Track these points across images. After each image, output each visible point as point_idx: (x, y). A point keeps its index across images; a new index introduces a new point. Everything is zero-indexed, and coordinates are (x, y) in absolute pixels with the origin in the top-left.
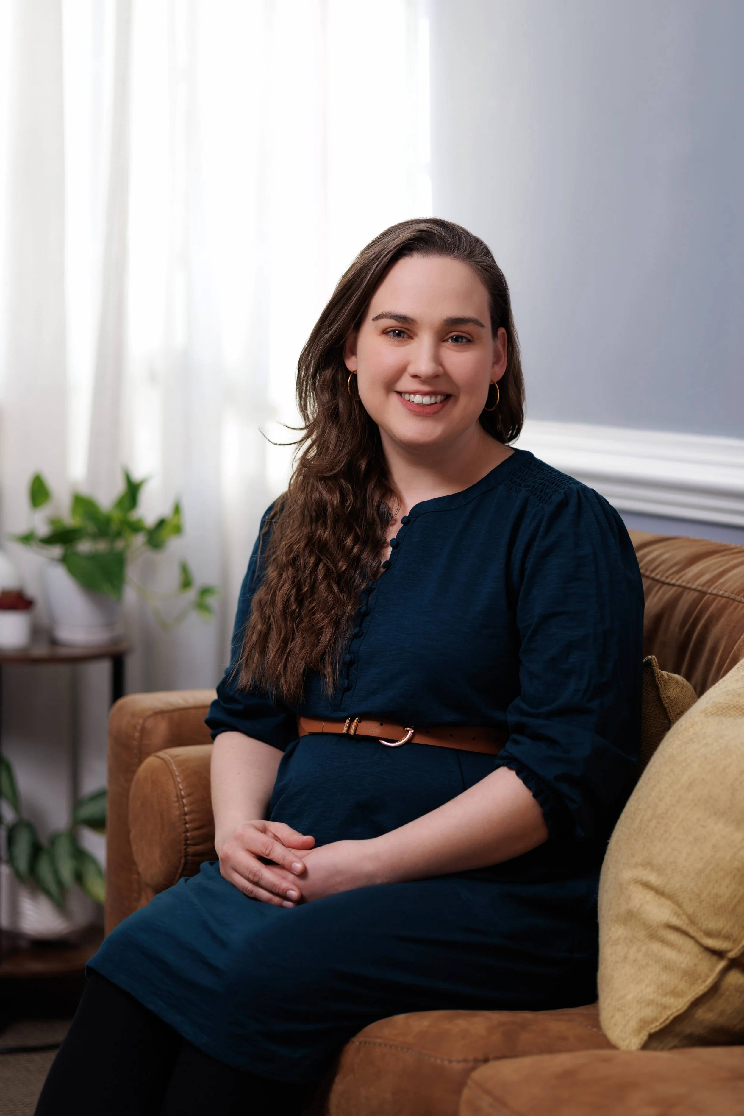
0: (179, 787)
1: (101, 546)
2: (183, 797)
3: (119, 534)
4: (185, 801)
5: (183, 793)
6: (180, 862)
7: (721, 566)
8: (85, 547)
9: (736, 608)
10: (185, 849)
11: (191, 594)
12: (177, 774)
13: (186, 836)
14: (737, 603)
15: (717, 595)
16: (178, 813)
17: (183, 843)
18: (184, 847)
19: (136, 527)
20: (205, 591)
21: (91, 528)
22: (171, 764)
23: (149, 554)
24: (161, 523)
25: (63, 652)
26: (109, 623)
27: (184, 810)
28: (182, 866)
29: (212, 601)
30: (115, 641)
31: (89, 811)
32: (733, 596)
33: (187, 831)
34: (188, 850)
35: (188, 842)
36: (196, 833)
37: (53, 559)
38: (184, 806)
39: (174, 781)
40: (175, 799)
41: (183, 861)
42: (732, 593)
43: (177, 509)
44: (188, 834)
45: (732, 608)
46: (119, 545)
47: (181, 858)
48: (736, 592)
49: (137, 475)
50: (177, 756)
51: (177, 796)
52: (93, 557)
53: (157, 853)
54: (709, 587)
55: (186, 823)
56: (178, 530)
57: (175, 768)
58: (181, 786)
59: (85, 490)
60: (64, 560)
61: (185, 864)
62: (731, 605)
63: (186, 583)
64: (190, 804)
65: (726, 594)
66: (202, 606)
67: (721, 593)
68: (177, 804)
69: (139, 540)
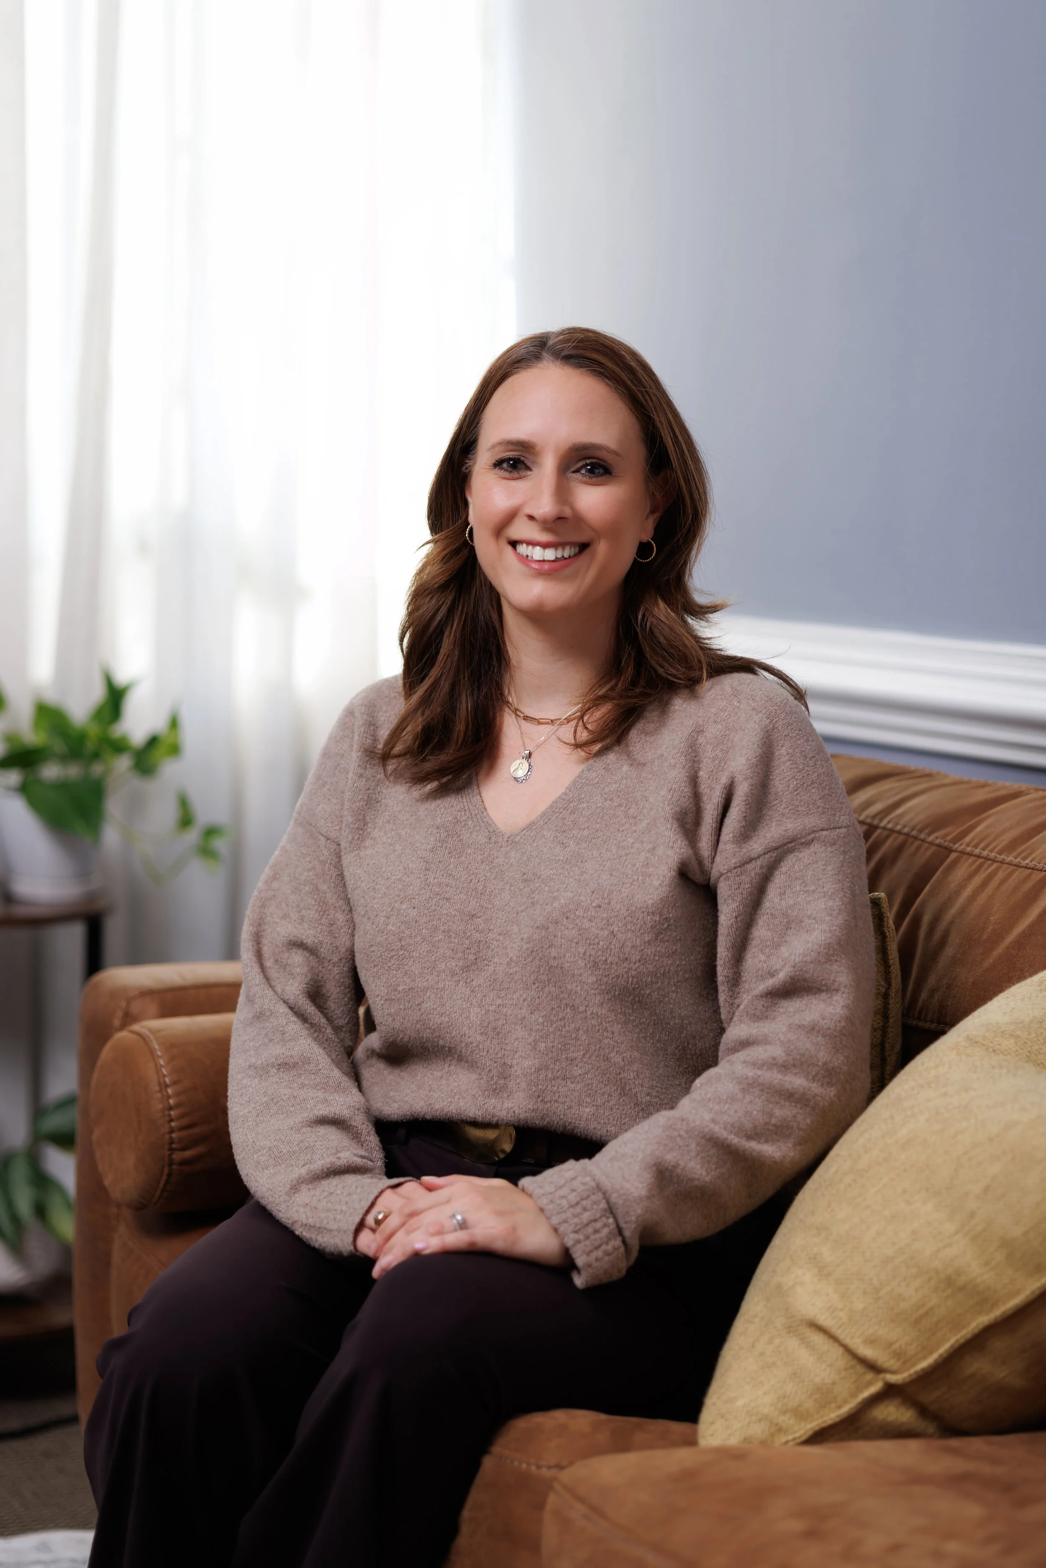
0: (162, 1072)
1: (73, 771)
2: (167, 1086)
3: (96, 756)
4: (170, 1091)
5: (167, 1080)
6: (162, 1172)
7: (897, 794)
8: (51, 772)
9: (918, 849)
10: (170, 1155)
11: (192, 836)
12: (159, 1053)
13: (171, 1138)
14: (919, 842)
15: (892, 831)
16: (160, 1106)
17: (167, 1147)
18: (167, 1153)
19: (119, 746)
20: (211, 832)
21: (59, 746)
22: (151, 1041)
23: (136, 782)
24: (153, 742)
25: (21, 911)
26: (83, 872)
27: (169, 1103)
28: (165, 1177)
29: (220, 844)
30: (91, 897)
31: (54, 1122)
32: (914, 833)
33: (172, 1131)
34: (174, 1156)
35: (174, 1146)
36: (184, 1133)
37: (8, 788)
38: (169, 1097)
39: (156, 1064)
40: (157, 1088)
41: (166, 1171)
42: (913, 829)
43: (174, 723)
44: (174, 1135)
45: (913, 848)
46: (97, 769)
47: (163, 1167)
48: (918, 827)
49: (122, 677)
50: (159, 1031)
51: (160, 1084)
52: (62, 786)
53: (131, 1160)
54: (881, 820)
55: (171, 1120)
56: (175, 750)
57: (156, 1047)
58: (164, 1071)
59: (52, 697)
60: (24, 789)
61: (170, 1175)
62: (912, 843)
63: (186, 820)
64: (177, 1094)
65: (906, 830)
66: (206, 851)
67: (898, 828)
68: (159, 1095)
69: (123, 763)
